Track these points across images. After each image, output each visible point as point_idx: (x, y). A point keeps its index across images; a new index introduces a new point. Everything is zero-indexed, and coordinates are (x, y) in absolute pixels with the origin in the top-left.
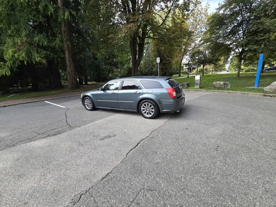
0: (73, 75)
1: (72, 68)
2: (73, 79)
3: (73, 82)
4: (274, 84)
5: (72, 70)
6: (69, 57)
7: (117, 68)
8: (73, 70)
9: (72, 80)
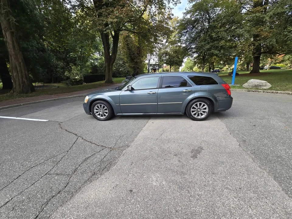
0: (23, 71)
1: (20, 61)
2: (24, 76)
3: (23, 82)
4: (251, 82)
5: (20, 63)
6: (13, 42)
7: (75, 64)
8: (22, 64)
9: (22, 78)
